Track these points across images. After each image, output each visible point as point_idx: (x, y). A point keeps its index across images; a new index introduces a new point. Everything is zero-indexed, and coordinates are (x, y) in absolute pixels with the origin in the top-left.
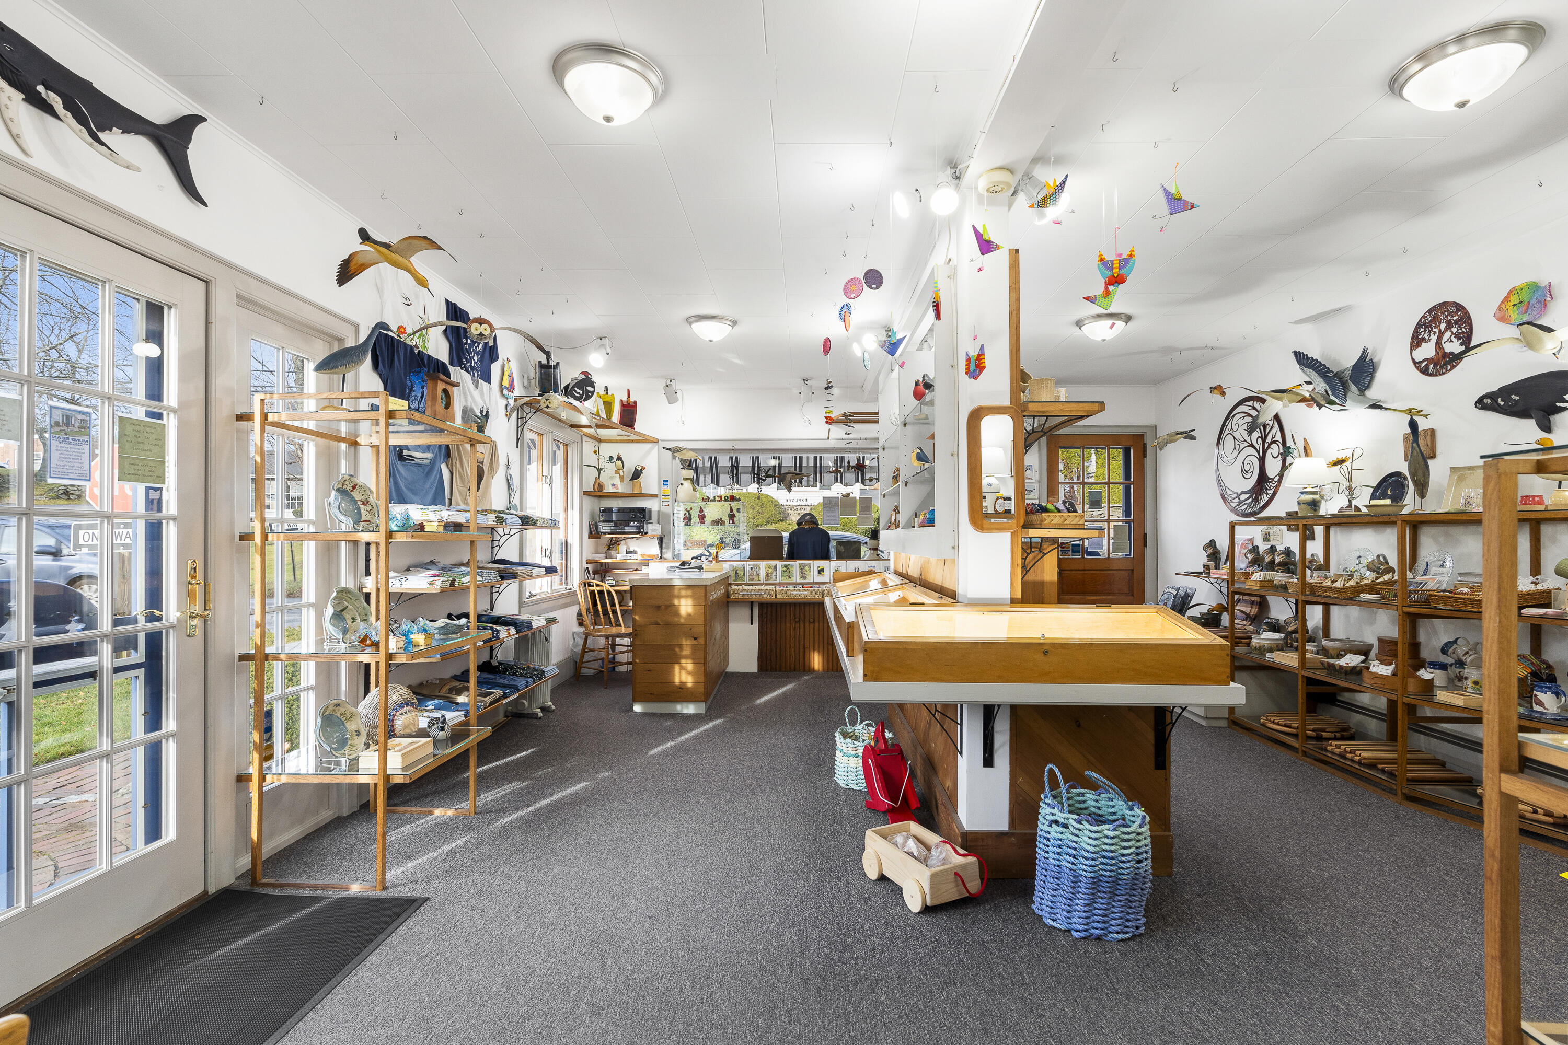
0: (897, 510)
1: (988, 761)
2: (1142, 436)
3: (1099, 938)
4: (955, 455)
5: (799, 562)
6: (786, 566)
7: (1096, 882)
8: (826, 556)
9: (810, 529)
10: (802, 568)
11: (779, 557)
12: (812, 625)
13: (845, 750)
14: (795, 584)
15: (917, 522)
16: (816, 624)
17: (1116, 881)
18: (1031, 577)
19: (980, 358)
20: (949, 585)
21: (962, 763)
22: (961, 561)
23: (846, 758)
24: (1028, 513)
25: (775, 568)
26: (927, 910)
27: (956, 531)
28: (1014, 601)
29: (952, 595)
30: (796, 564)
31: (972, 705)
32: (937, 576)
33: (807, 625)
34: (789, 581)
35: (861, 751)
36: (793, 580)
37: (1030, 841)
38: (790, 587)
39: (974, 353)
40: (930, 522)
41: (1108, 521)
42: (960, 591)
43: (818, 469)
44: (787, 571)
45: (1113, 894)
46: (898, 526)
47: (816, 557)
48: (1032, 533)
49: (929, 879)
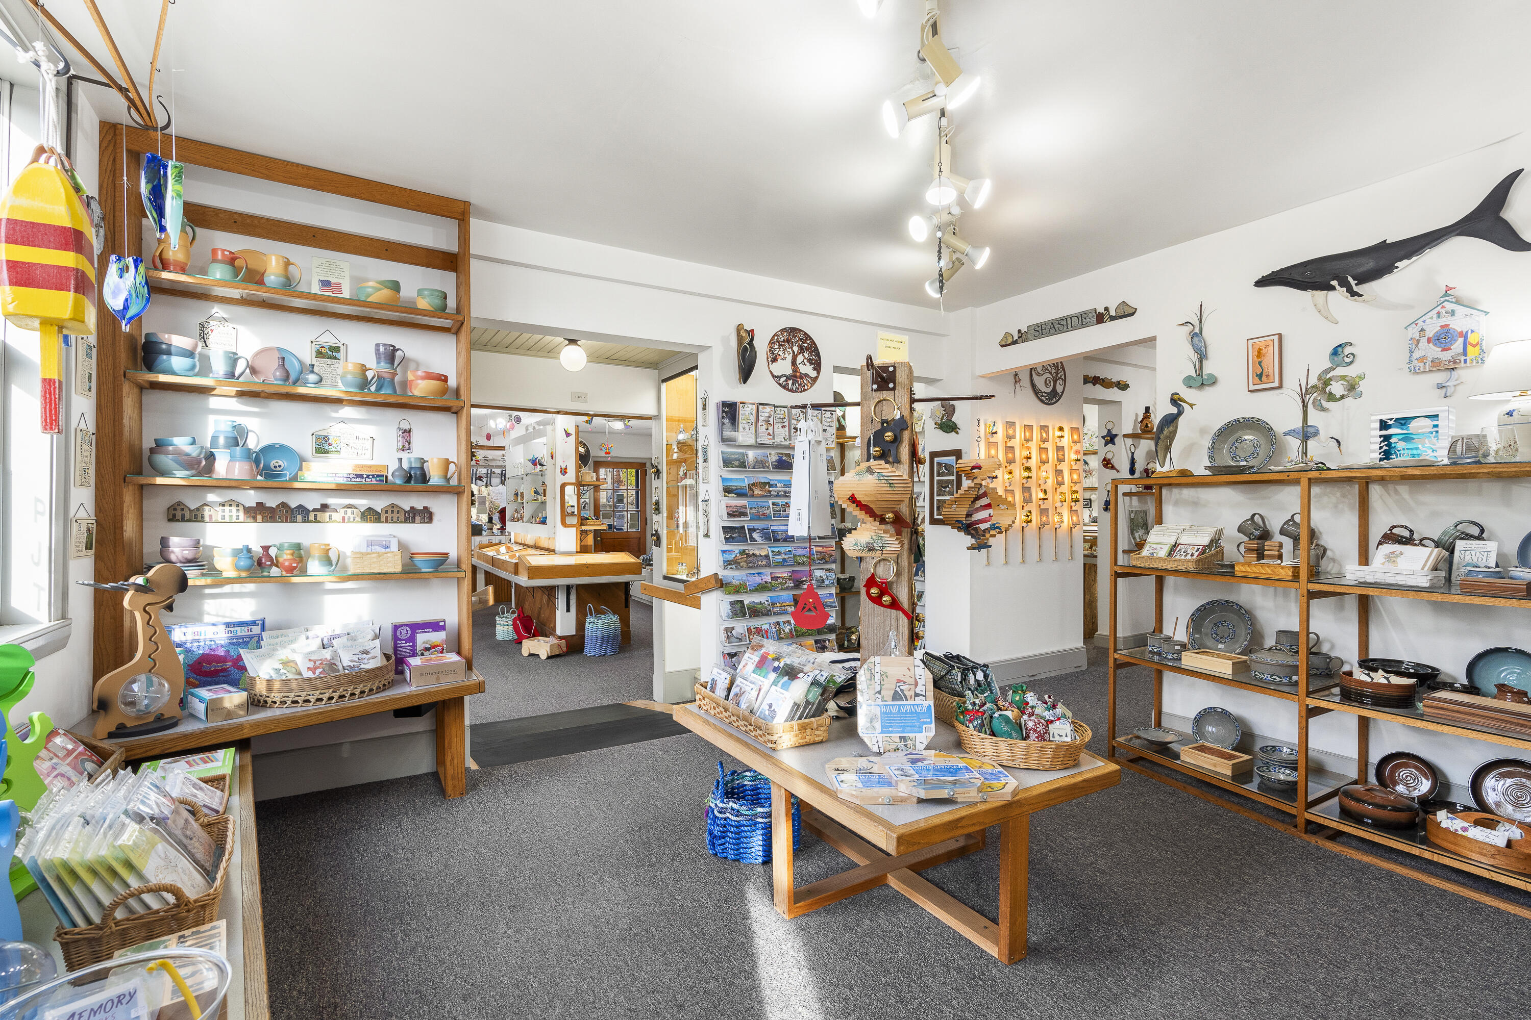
1: (568, 610)
2: (645, 464)
3: (604, 655)
4: (555, 498)
7: (603, 638)
13: (502, 623)
17: (609, 637)
18: (582, 544)
19: (566, 469)
20: (551, 547)
21: (558, 613)
22: (557, 538)
23: (502, 627)
24: (582, 520)
26: (549, 658)
27: (555, 527)
28: (577, 552)
29: (554, 551)
31: (562, 586)
35: (511, 623)
37: (583, 637)
39: (564, 467)
40: (544, 522)
41: (627, 511)
42: (557, 549)
45: (608, 642)
48: (583, 528)
49: (549, 651)
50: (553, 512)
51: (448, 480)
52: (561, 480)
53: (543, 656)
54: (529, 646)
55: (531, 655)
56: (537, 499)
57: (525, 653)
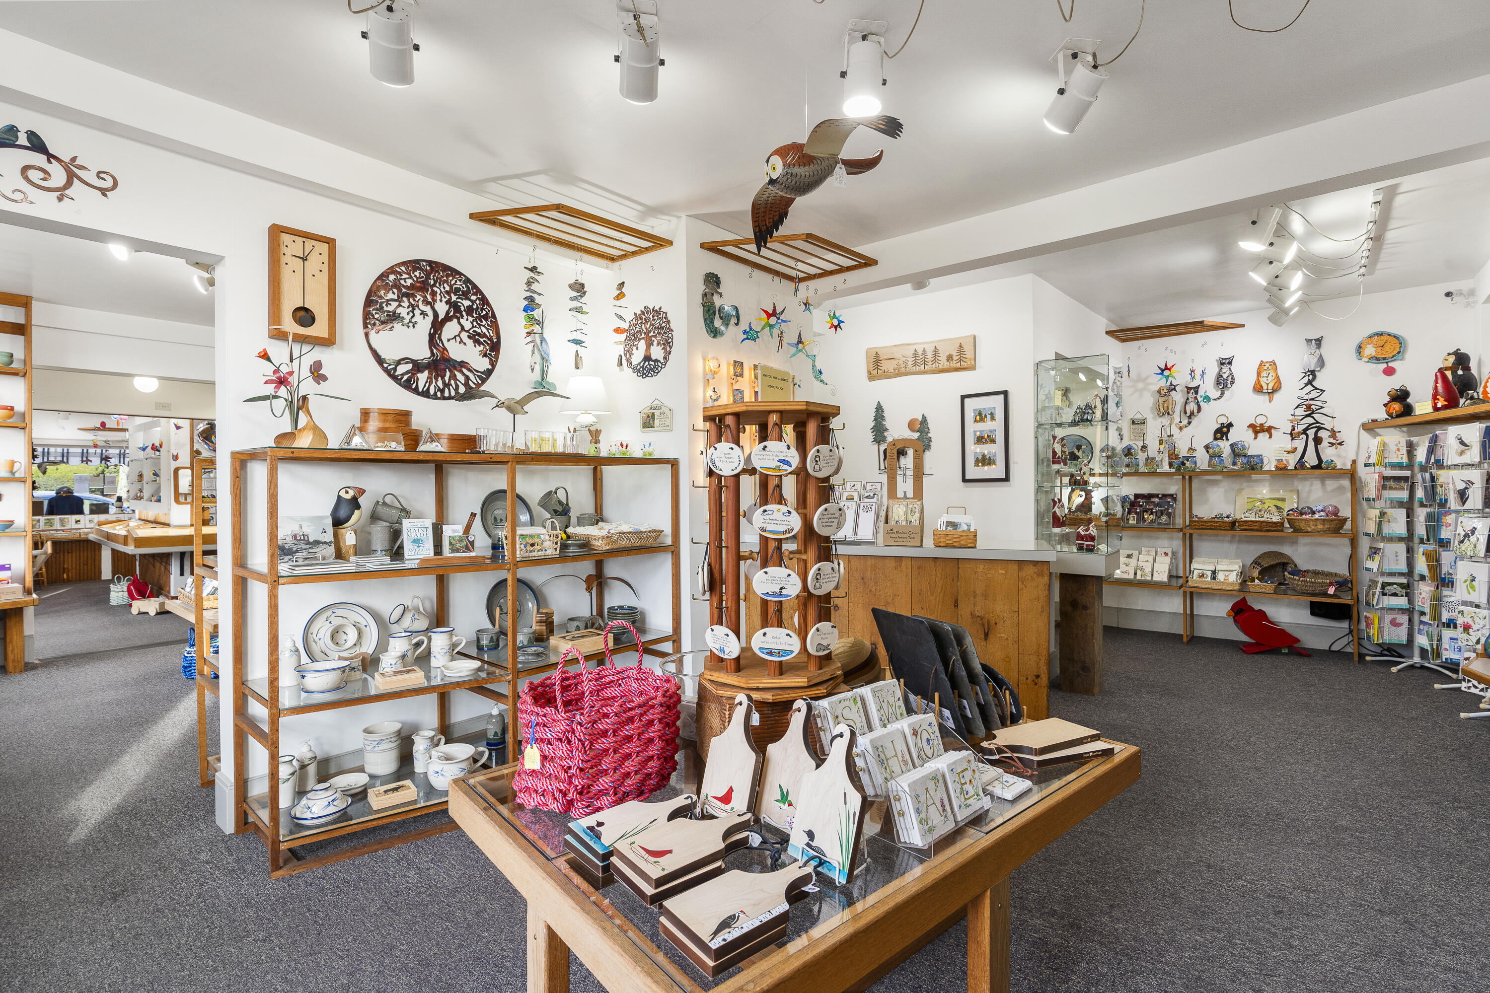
0: (141, 491)
4: (168, 481)
5: (59, 517)
6: (48, 519)
8: (81, 512)
9: (66, 497)
10: (62, 521)
11: (41, 514)
12: (70, 554)
14: (57, 530)
15: (153, 499)
16: (74, 554)
19: (179, 454)
20: (165, 521)
21: (172, 577)
22: (170, 513)
25: (39, 521)
26: (158, 614)
27: (170, 504)
29: (168, 525)
30: (57, 518)
31: (176, 553)
32: (162, 519)
33: (66, 554)
34: (51, 528)
36: (54, 527)
38: (52, 532)
39: (175, 454)
40: (159, 501)
42: (171, 523)
43: (65, 455)
44: (49, 523)
46: (141, 498)
47: (72, 513)
49: (158, 608)
50: (167, 492)
51: (14, 474)
52: (174, 465)
53: (152, 613)
54: (140, 605)
55: (140, 613)
56: (156, 481)
57: (134, 611)
